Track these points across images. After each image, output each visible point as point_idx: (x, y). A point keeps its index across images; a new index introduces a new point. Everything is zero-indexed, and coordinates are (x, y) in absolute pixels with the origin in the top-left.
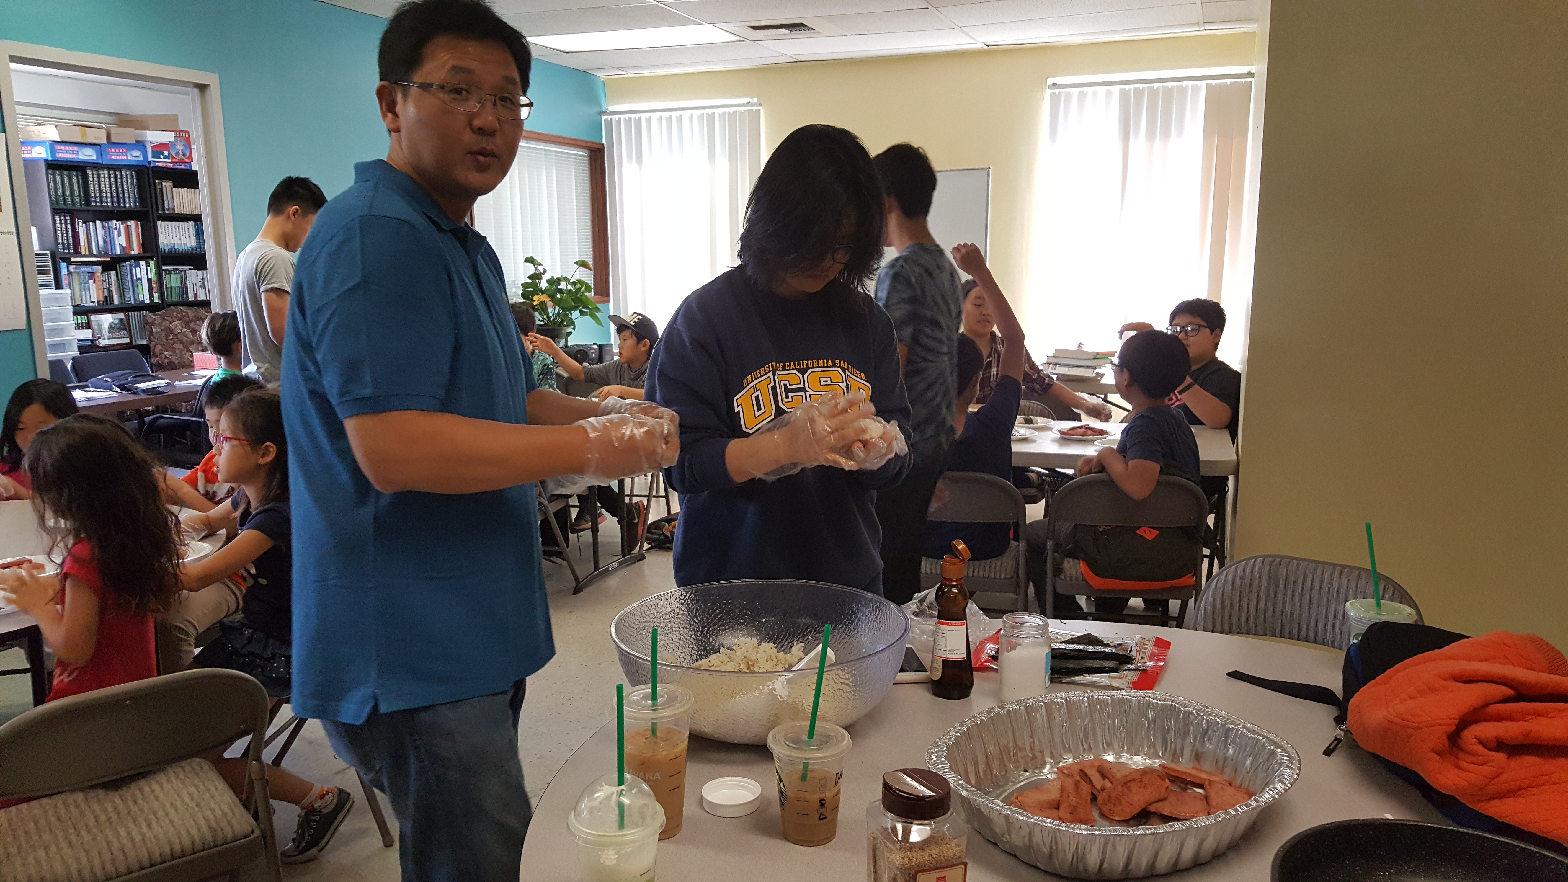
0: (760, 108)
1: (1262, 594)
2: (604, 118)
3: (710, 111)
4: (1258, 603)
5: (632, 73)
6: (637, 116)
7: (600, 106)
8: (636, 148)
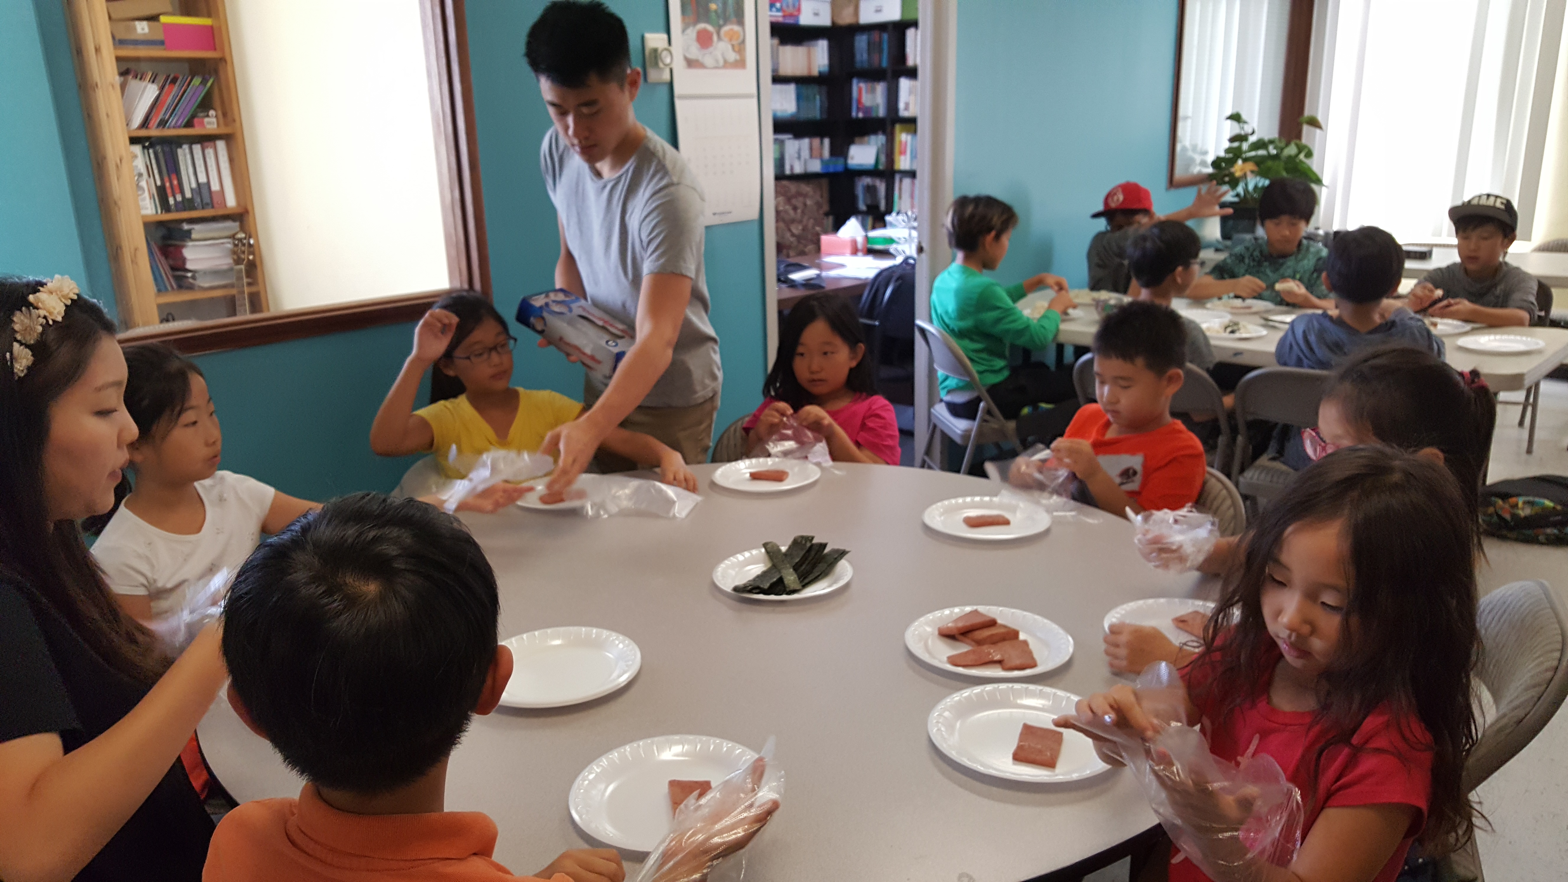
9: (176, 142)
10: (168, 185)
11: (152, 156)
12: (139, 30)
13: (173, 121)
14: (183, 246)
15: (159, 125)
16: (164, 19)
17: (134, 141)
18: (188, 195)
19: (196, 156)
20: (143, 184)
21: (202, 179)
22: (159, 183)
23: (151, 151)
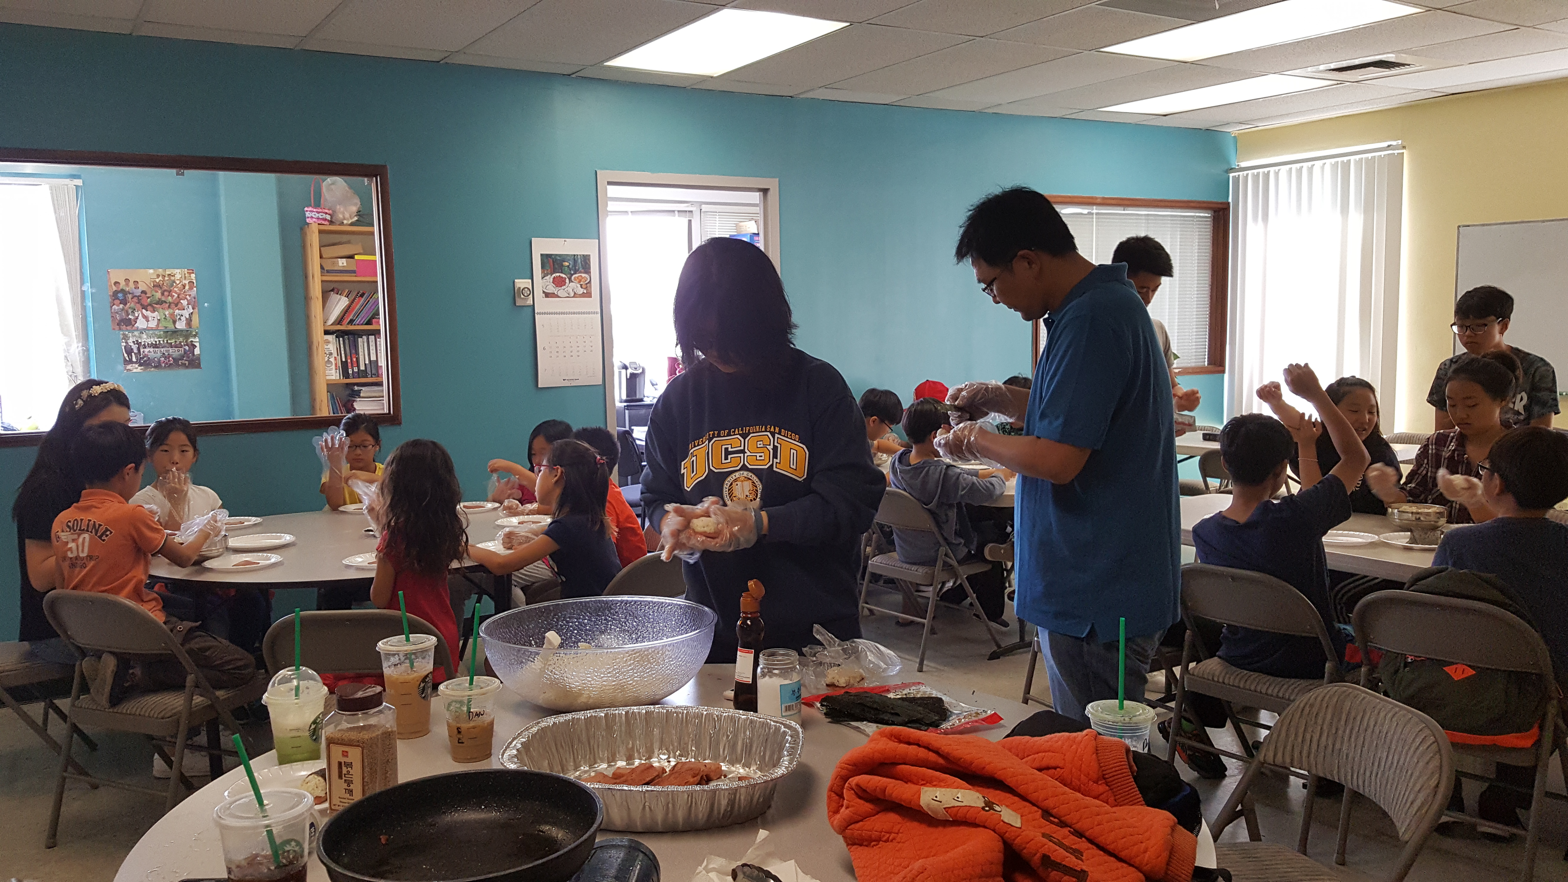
0: (1404, 151)
1: (1325, 727)
2: (1231, 175)
3: (1345, 159)
4: (1320, 736)
5: (1263, 125)
6: (1266, 170)
7: (1228, 163)
8: (1263, 206)
9: (357, 334)
10: (349, 361)
11: (341, 342)
12: (340, 264)
13: (357, 321)
14: (354, 401)
15: (348, 324)
16: (356, 257)
17: (327, 332)
18: (362, 368)
19: (371, 344)
20: (332, 360)
21: (373, 358)
22: (344, 360)
23: (341, 339)
